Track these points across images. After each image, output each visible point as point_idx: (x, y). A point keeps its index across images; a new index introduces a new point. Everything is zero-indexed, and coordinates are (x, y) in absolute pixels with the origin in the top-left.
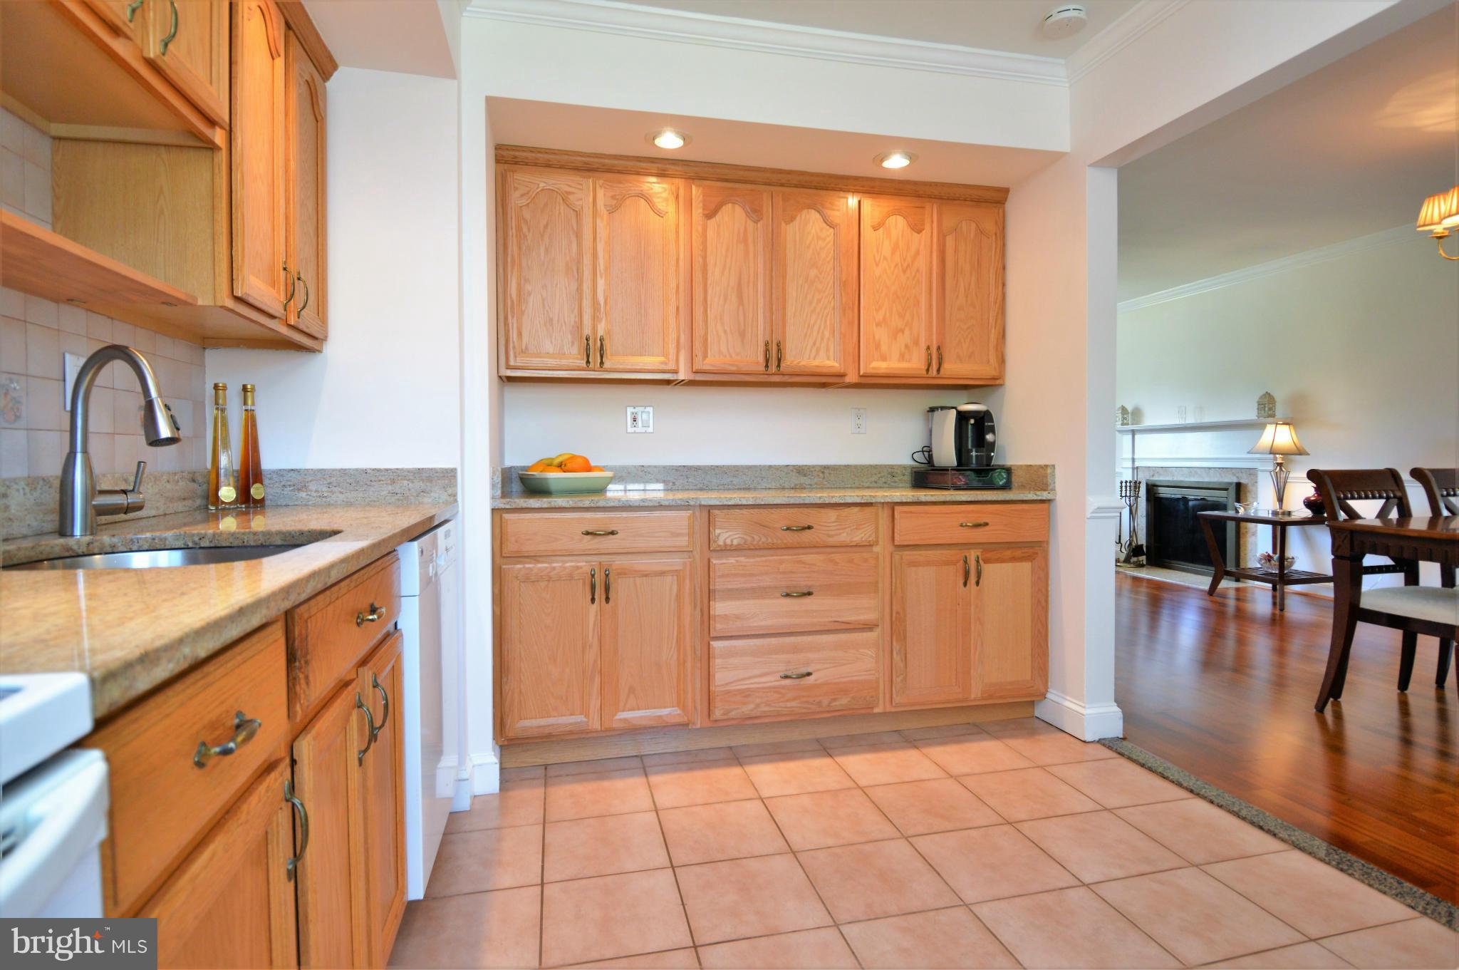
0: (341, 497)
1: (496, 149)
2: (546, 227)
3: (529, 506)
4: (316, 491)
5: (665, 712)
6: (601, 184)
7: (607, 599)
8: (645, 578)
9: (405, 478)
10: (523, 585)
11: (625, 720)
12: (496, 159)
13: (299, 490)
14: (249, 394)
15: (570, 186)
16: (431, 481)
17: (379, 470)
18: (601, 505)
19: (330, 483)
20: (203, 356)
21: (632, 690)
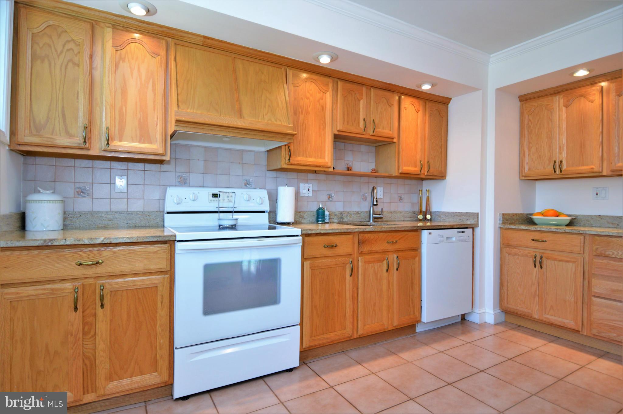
0: (448, 220)
1: (519, 97)
2: (538, 121)
3: (511, 228)
4: (443, 218)
5: (568, 321)
6: (562, 97)
7: (541, 268)
8: (559, 262)
9: (463, 215)
10: (509, 256)
11: (547, 318)
12: (520, 101)
13: (439, 217)
14: (428, 192)
15: (548, 102)
16: (470, 216)
17: (457, 212)
18: (539, 230)
19: (445, 216)
20: (422, 183)
21: (552, 307)
